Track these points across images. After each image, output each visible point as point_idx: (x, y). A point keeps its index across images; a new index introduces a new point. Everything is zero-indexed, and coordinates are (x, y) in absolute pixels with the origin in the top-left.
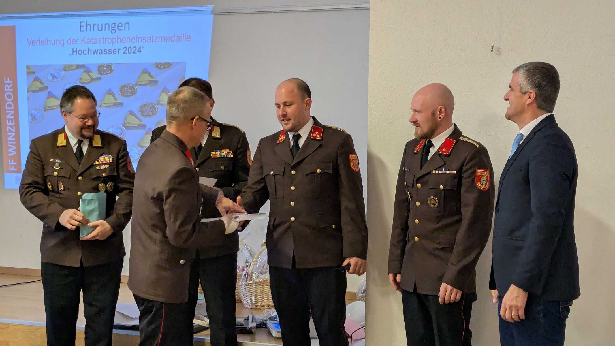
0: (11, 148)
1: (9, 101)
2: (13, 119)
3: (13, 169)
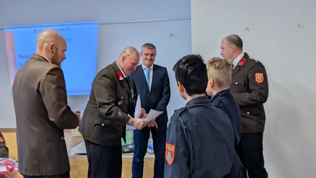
1: (12, 62)
2: (15, 69)
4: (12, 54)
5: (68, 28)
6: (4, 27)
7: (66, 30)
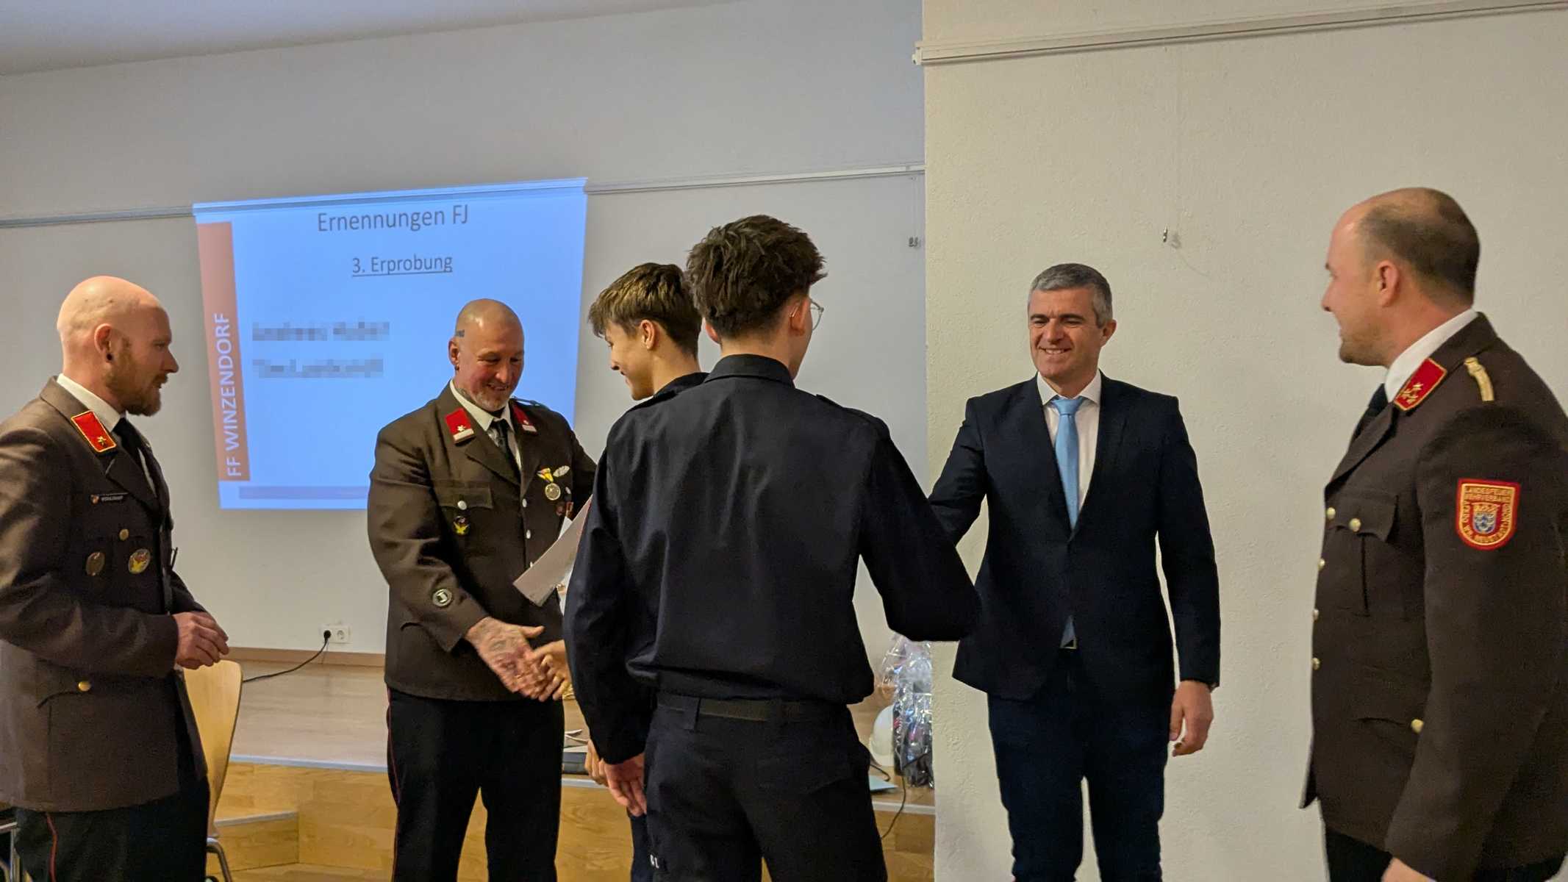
0: (229, 436)
1: (224, 355)
2: (234, 385)
3: (234, 474)
4: (227, 321)
5: (458, 210)
6: (196, 206)
7: (449, 216)
